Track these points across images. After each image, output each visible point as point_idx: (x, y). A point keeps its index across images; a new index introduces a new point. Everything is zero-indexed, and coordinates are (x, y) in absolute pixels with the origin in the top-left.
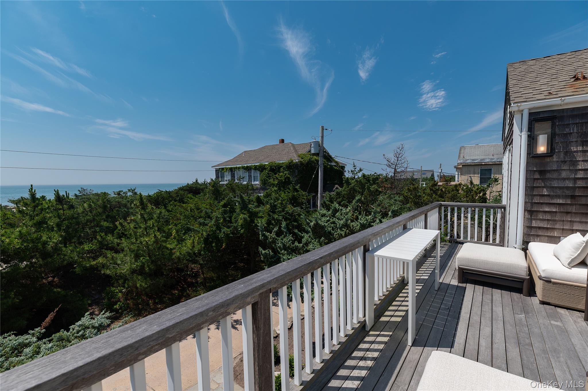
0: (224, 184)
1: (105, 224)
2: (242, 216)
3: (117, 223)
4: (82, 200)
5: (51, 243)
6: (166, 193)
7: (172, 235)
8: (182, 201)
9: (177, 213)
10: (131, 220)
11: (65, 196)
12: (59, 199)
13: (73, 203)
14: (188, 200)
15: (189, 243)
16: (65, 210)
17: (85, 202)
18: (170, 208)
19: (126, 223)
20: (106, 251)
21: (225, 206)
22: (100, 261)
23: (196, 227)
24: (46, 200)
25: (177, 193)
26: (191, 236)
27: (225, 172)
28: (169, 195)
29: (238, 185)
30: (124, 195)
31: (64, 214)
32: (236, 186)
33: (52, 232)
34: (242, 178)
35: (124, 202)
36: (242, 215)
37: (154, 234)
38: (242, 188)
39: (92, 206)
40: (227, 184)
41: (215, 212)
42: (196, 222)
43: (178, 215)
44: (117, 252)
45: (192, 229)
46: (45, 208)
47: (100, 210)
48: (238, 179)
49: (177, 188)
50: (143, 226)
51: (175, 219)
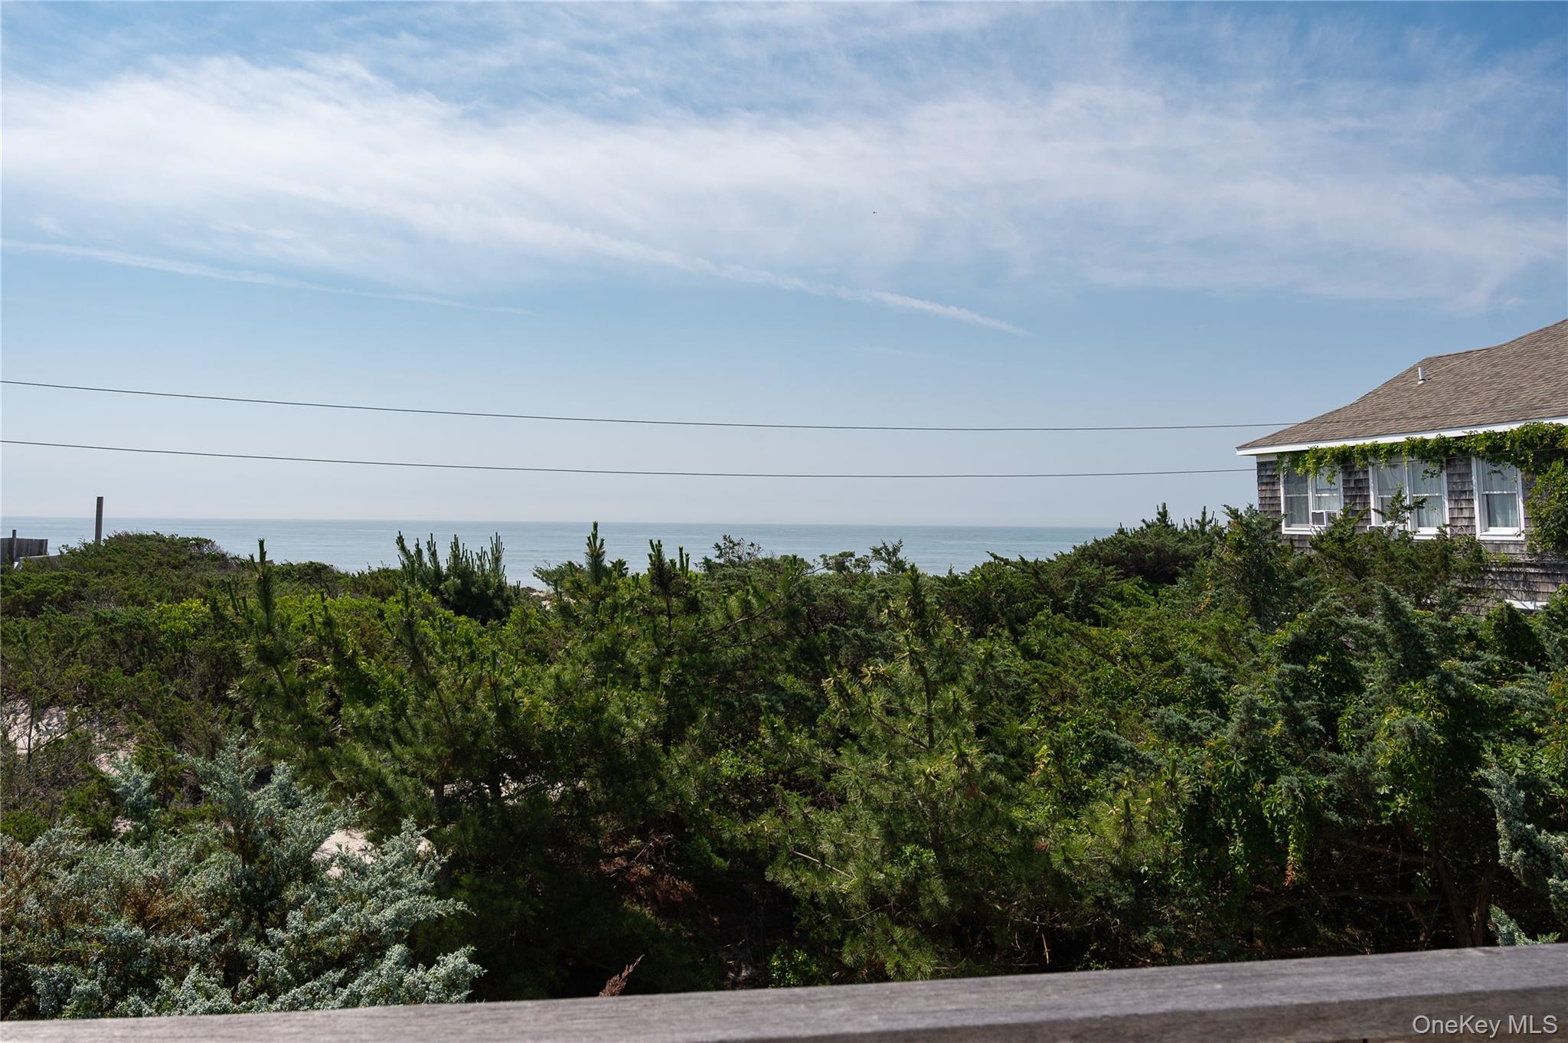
0: (1302, 538)
1: (787, 681)
2: (1394, 718)
3: (827, 684)
4: (722, 584)
5: (629, 731)
6: (1023, 571)
7: (1034, 767)
8: (1085, 613)
9: (1065, 667)
10: (877, 677)
11: (678, 566)
12: (663, 575)
13: (697, 592)
14: (1116, 612)
15: (1107, 813)
16: (675, 615)
17: (731, 592)
18: (1034, 639)
19: (856, 688)
20: (786, 792)
21: (1297, 651)
22: (762, 826)
23: (1148, 746)
24: (625, 575)
25: (1068, 572)
26: (1119, 786)
27: (1311, 476)
28: (1033, 581)
29: (1386, 547)
30: (859, 570)
31: (670, 629)
32: (1375, 548)
33: (633, 692)
34: (1409, 508)
35: (857, 598)
36: (1396, 711)
37: (959, 749)
38: (1409, 561)
39: (750, 608)
40: (1321, 538)
41: (1246, 679)
42: (1147, 721)
43: (1069, 678)
44: (822, 803)
45: (1126, 751)
46: (623, 605)
47: (778, 627)
48: (1387, 511)
49: (1068, 550)
50: (919, 709)
51: (1052, 693)
